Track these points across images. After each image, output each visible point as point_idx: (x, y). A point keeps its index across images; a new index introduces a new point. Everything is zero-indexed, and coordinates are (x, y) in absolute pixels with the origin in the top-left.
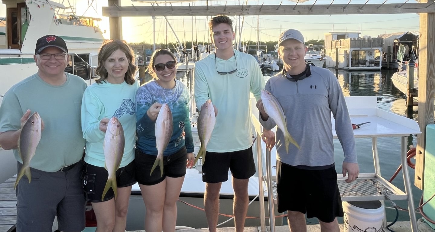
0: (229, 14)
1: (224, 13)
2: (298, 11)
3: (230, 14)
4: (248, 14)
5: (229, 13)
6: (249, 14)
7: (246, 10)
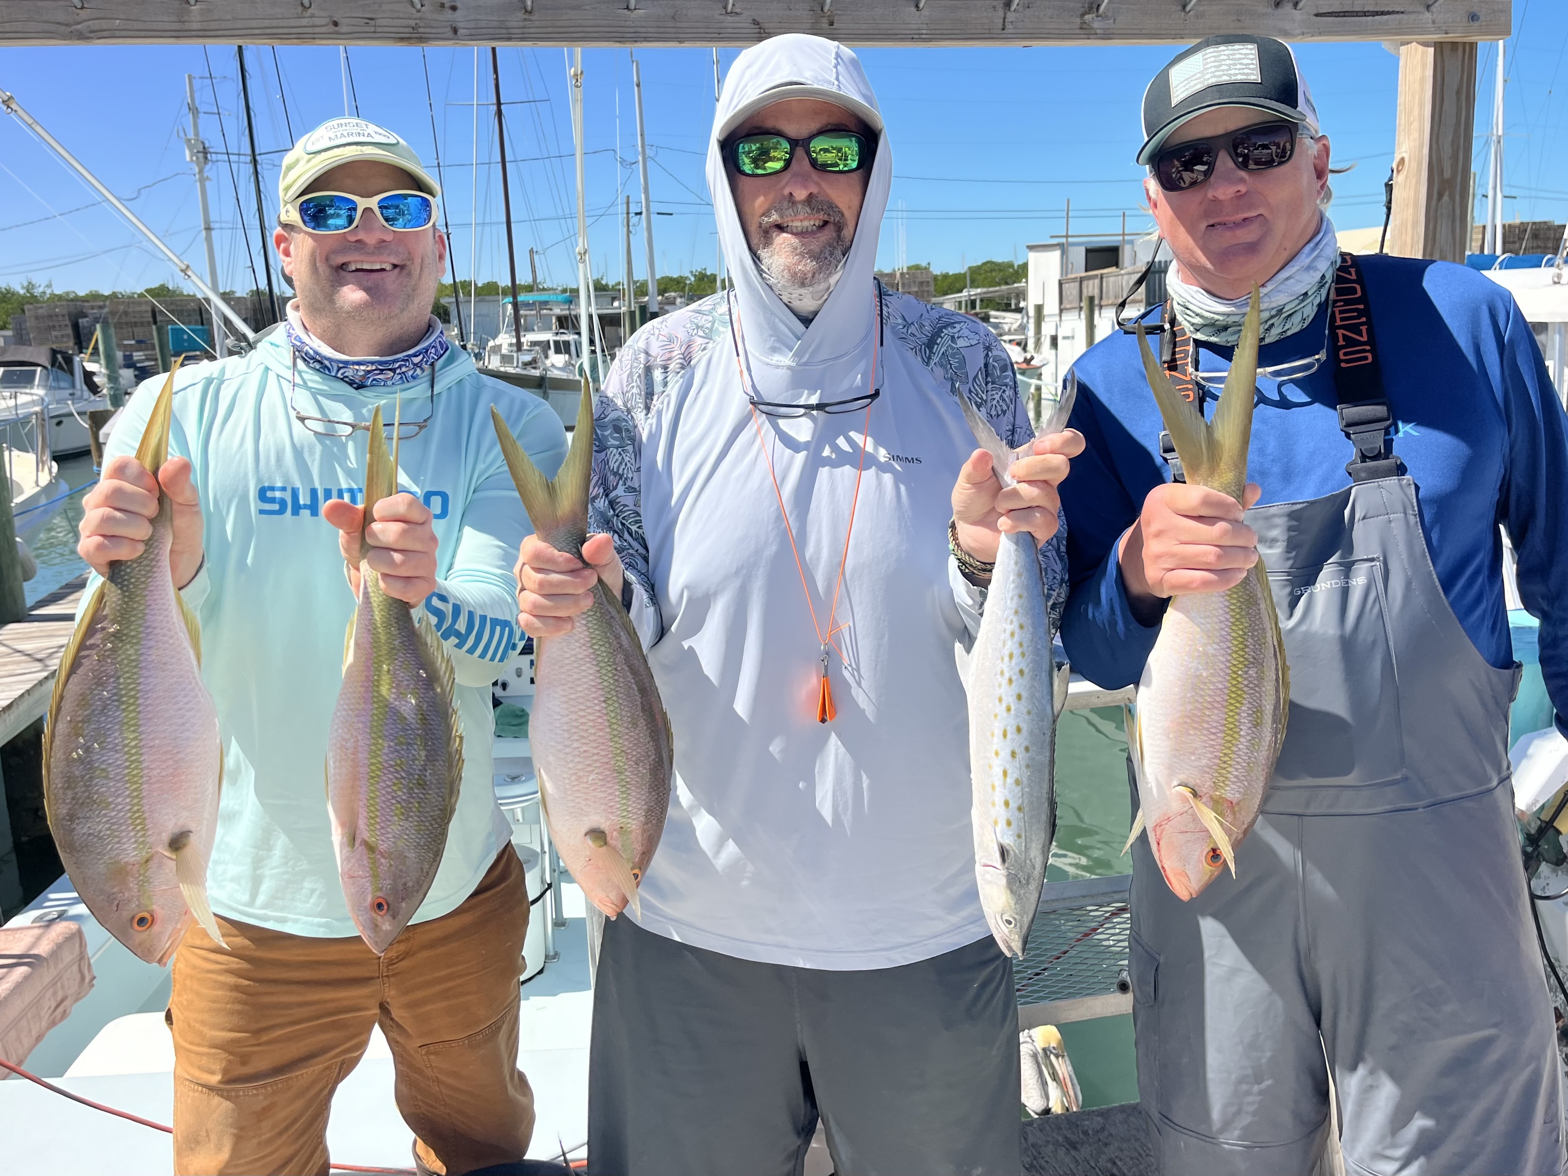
0: (332, 28)
1: (304, 22)
2: (755, 22)
3: (343, 29)
4: (455, 31)
5: (336, 24)
6: (461, 32)
7: (442, 5)
